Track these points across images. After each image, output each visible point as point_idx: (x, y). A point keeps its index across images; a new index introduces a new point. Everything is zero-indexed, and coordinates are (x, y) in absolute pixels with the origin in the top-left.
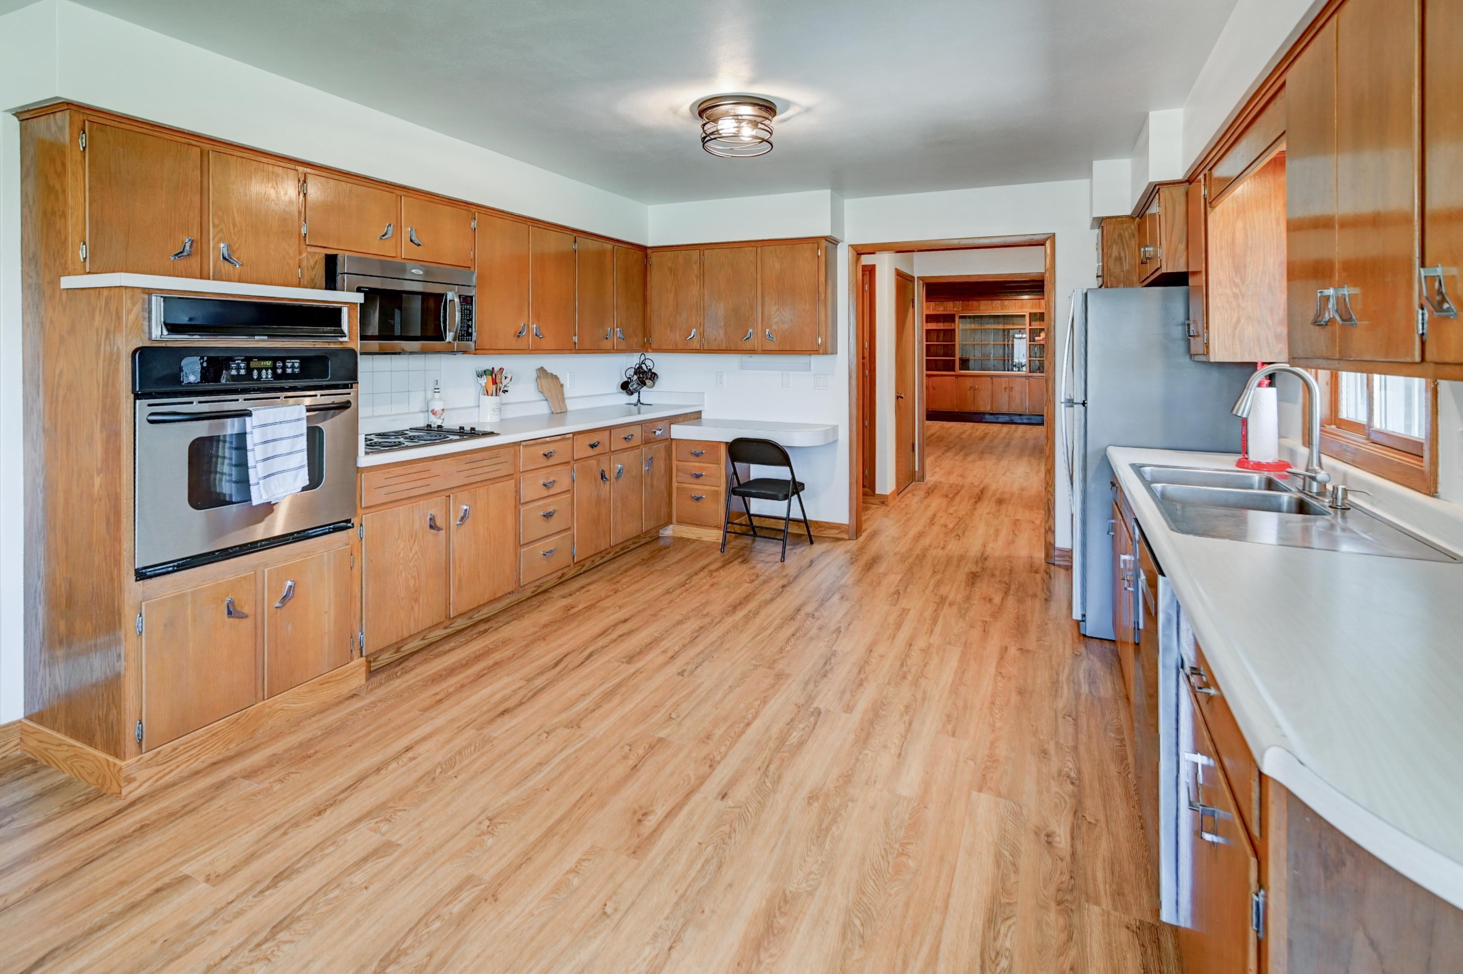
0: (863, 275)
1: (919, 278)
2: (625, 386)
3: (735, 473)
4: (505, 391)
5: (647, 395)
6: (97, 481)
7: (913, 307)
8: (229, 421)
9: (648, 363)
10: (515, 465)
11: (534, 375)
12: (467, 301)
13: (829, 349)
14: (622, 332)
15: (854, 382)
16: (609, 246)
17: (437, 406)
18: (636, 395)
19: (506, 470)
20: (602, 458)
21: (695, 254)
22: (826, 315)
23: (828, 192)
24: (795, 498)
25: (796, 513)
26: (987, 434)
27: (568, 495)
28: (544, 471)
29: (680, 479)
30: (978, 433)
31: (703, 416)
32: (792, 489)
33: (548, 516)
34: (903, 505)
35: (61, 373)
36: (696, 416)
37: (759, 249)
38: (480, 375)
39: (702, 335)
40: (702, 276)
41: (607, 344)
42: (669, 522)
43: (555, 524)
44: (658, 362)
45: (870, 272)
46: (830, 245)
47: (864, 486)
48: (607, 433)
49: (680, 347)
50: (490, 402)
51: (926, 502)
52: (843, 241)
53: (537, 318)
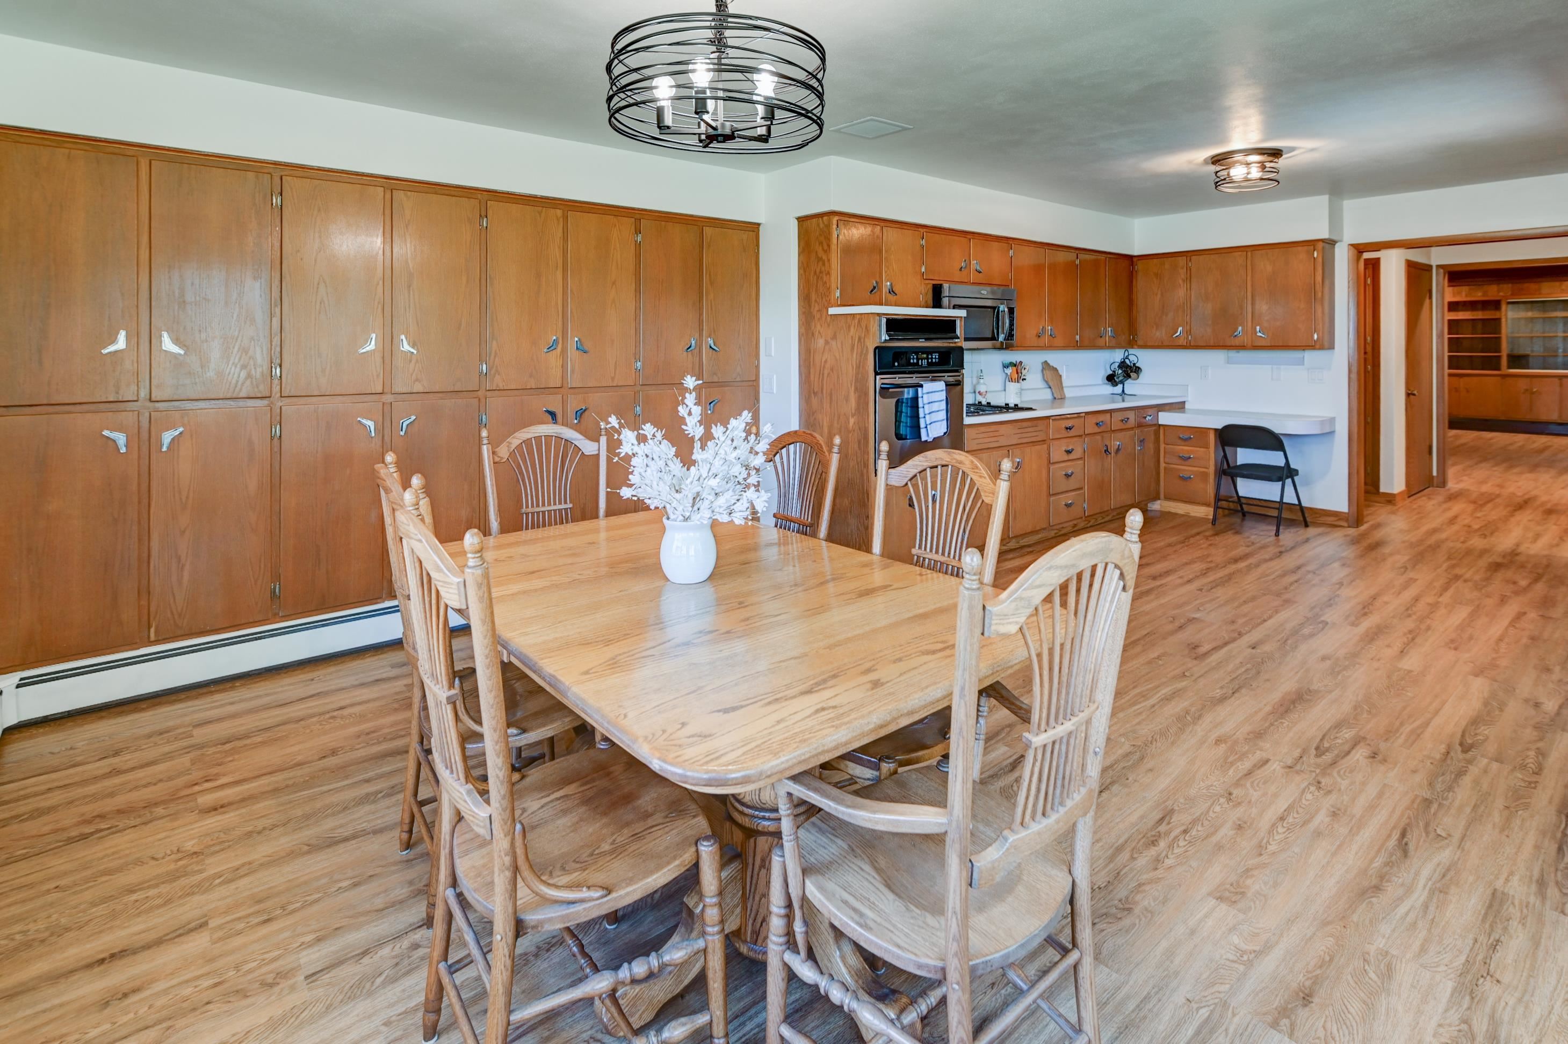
0: (1365, 269)
1: (1438, 267)
2: (1111, 379)
3: (1225, 456)
4: (1024, 379)
5: (1131, 386)
6: (852, 421)
7: (1431, 297)
8: (906, 390)
9: (1131, 358)
10: (1047, 434)
11: (1040, 367)
12: (1011, 311)
13: (1326, 344)
14: (1113, 331)
15: (1354, 376)
16: (1102, 257)
17: (982, 388)
18: (1120, 386)
19: (1041, 436)
20: (1105, 435)
21: (1182, 261)
22: (1323, 313)
23: (1325, 198)
24: (1289, 482)
25: (1290, 498)
26: (1550, 447)
27: (1081, 462)
28: (1065, 440)
29: (1167, 460)
30: (1535, 445)
31: (1187, 406)
32: (1285, 473)
33: (1068, 476)
34: (1415, 506)
35: (826, 361)
36: (1180, 406)
37: (1249, 254)
38: (1005, 366)
39: (1189, 332)
40: (1189, 279)
41: (1101, 342)
42: (1156, 498)
43: (1073, 483)
44: (1141, 357)
45: (1373, 267)
46: (1327, 246)
47: (1366, 484)
48: (1108, 415)
49: (1166, 343)
50: (1013, 387)
51: (1445, 506)
52: (1341, 241)
53: (1051, 321)
